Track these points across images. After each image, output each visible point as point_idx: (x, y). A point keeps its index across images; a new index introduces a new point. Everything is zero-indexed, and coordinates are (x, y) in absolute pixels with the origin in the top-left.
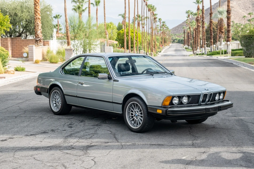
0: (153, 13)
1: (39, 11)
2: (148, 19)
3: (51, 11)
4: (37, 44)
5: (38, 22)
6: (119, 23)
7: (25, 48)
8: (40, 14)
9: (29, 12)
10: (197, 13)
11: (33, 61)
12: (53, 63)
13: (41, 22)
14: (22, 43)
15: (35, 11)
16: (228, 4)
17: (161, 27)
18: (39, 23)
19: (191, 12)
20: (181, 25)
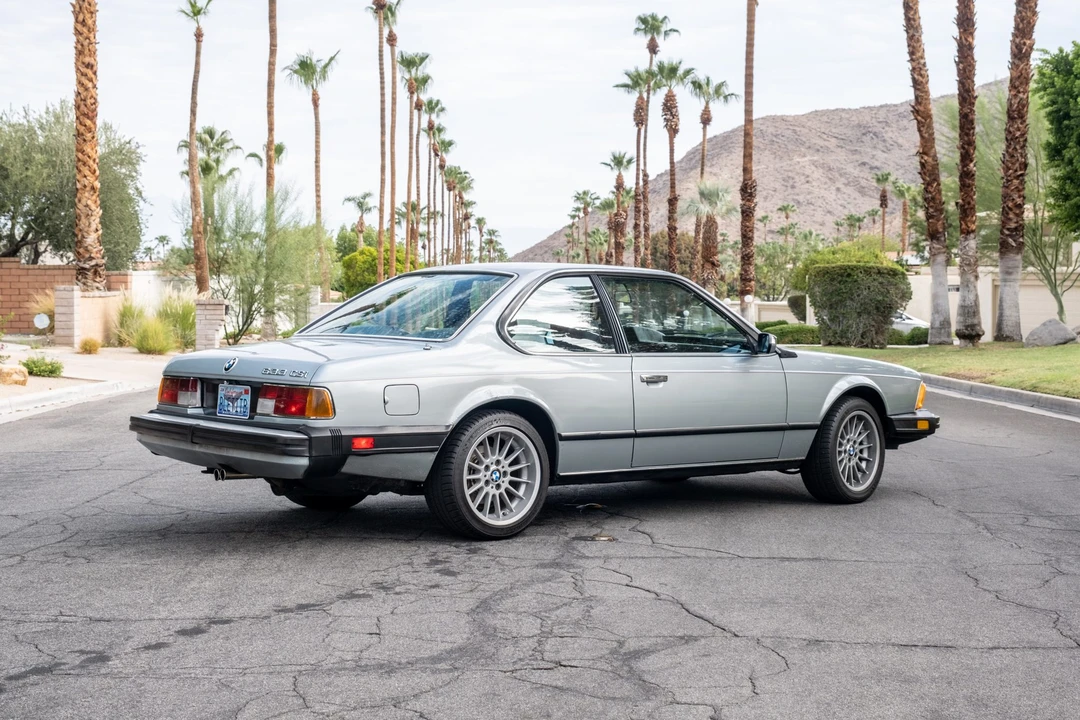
0: (461, 198)
1: (94, 160)
2: (439, 220)
3: (133, 164)
4: (84, 284)
5: (89, 202)
6: (343, 228)
7: (38, 298)
8: (98, 173)
9: (54, 167)
10: (615, 202)
11: (70, 344)
12: (149, 352)
13: (99, 202)
14: (22, 279)
15: (79, 160)
16: (744, 163)
17: (481, 249)
18: (93, 207)
19: (593, 197)
20: (546, 246)
